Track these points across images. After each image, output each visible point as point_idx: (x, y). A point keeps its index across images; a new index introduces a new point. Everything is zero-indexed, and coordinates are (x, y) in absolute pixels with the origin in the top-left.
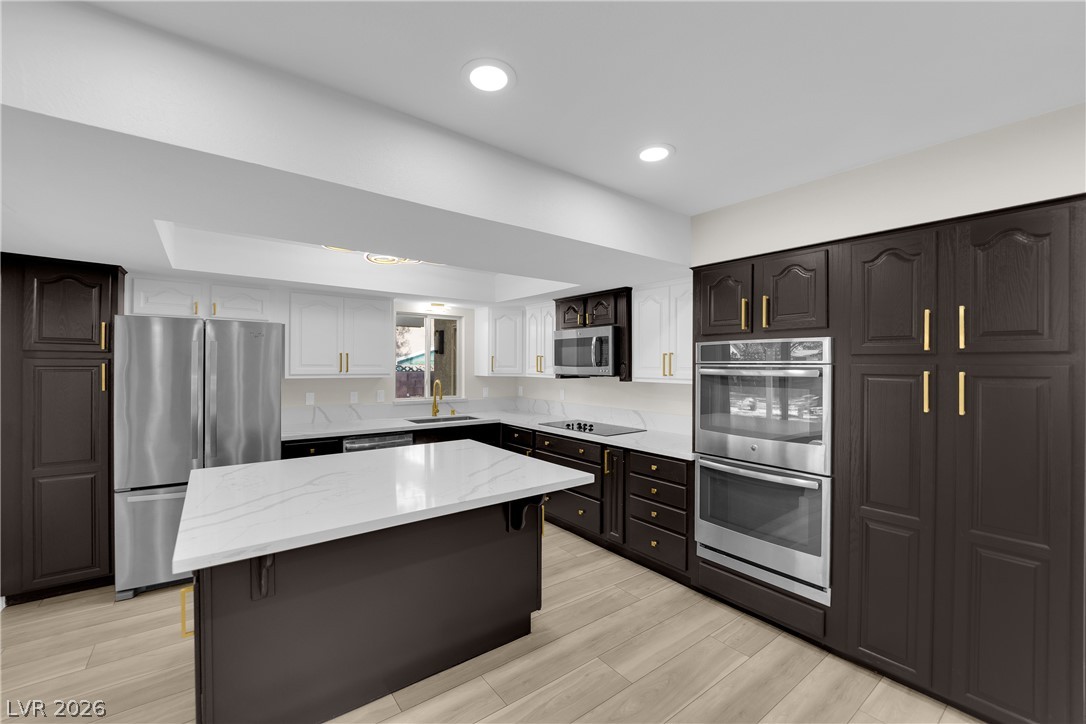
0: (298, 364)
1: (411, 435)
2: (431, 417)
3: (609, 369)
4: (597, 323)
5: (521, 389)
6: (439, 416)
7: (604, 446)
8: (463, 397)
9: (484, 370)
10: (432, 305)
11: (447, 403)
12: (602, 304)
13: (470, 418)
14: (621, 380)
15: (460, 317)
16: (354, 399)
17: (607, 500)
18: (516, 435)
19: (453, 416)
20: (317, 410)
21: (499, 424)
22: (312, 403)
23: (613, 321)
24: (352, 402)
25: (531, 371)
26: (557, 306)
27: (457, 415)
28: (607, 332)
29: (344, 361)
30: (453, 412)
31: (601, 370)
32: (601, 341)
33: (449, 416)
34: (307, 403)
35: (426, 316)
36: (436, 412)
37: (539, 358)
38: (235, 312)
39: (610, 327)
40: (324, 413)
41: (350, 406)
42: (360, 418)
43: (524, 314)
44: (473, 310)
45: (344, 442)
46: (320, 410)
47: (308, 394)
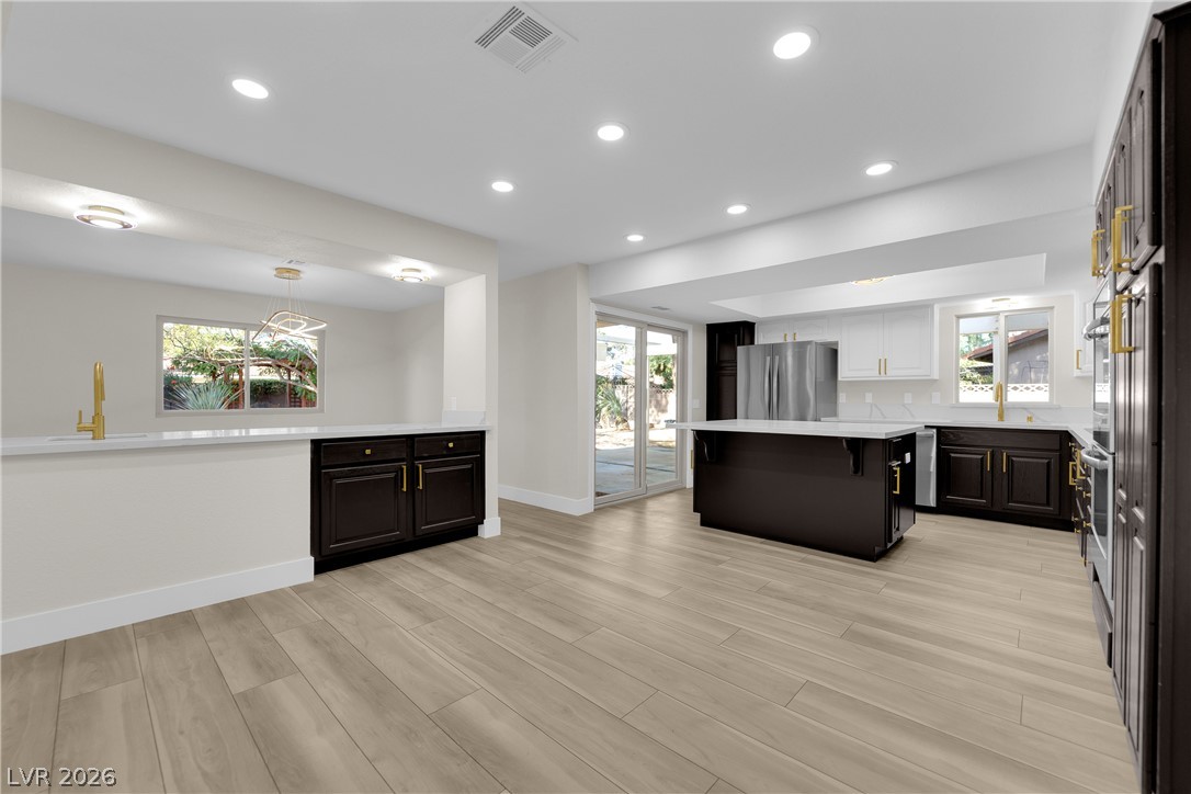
0: (848, 369)
2: (995, 421)
6: (1007, 422)
8: (1055, 403)
10: (994, 301)
18: (1070, 444)
19: (1030, 423)
20: (874, 407)
22: (871, 401)
24: (905, 402)
27: (1037, 423)
30: (1030, 419)
33: (1024, 422)
34: (867, 401)
36: (1001, 416)
38: (807, 337)
40: (879, 409)
41: (904, 405)
42: (913, 416)
44: (1071, 296)
46: (876, 406)
47: (867, 393)
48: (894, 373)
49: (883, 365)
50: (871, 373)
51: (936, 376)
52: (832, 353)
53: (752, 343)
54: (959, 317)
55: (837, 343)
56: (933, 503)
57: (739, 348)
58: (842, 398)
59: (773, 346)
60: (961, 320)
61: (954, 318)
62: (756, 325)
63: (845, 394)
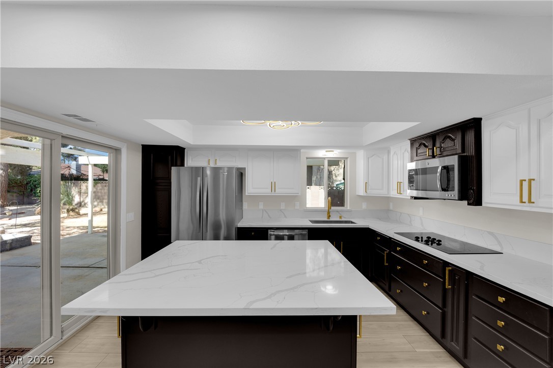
0: (251, 187)
1: (307, 230)
2: (326, 219)
3: (455, 193)
4: (445, 153)
5: (391, 204)
6: (331, 219)
7: (446, 264)
8: (349, 208)
9: (361, 191)
10: (326, 151)
11: (337, 211)
12: (449, 137)
13: (352, 222)
14: (469, 204)
15: (347, 158)
16: (283, 206)
17: (449, 309)
18: (379, 238)
19: (340, 220)
20: (264, 212)
21: (369, 228)
22: (263, 208)
23: (459, 151)
24: (282, 208)
25: (394, 193)
26: (412, 144)
27: (343, 219)
28: (453, 161)
29: (273, 186)
30: (341, 217)
31: (446, 194)
32: (447, 169)
33: (338, 219)
34: (260, 208)
35: (324, 158)
36: (329, 217)
37: (399, 184)
38: (225, 163)
39: (456, 157)
40: (267, 213)
41: (280, 210)
42: (285, 217)
43: (389, 152)
44: (355, 153)
45: (269, 231)
46: (266, 211)
47: (260, 203)
48: (279, 191)
50: (267, 191)
51: (300, 193)
53: (182, 164)
55: (245, 169)
57: (173, 168)
58: (245, 206)
59: (197, 169)
62: (186, 150)
63: (246, 203)
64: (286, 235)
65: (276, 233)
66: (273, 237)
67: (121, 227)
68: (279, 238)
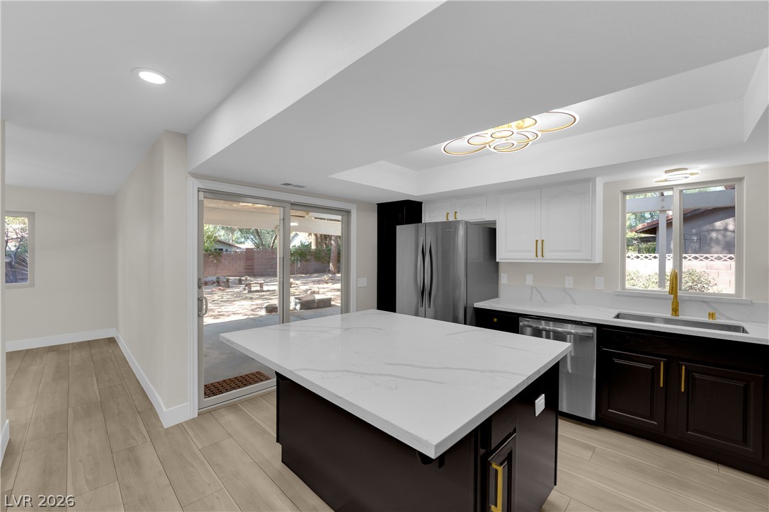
0: (504, 250)
1: (595, 328)
2: (665, 316)
6: (681, 317)
8: (744, 298)
11: (705, 302)
15: (739, 180)
19: (711, 321)
20: (534, 289)
22: (531, 284)
27: (720, 321)
30: (712, 315)
33: (706, 319)
34: (527, 283)
36: (675, 311)
38: (467, 216)
40: (540, 293)
41: (564, 290)
42: (575, 302)
45: (522, 319)
46: (537, 290)
47: (527, 275)
48: (551, 256)
49: (540, 246)
50: (528, 256)
51: (598, 259)
52: (490, 233)
54: (625, 193)
55: (494, 223)
56: (592, 416)
57: (398, 228)
58: (504, 278)
60: (628, 197)
61: (620, 195)
62: (423, 204)
63: (506, 275)
64: (570, 333)
65: (534, 324)
66: (529, 330)
67: (351, 291)
68: (537, 333)
